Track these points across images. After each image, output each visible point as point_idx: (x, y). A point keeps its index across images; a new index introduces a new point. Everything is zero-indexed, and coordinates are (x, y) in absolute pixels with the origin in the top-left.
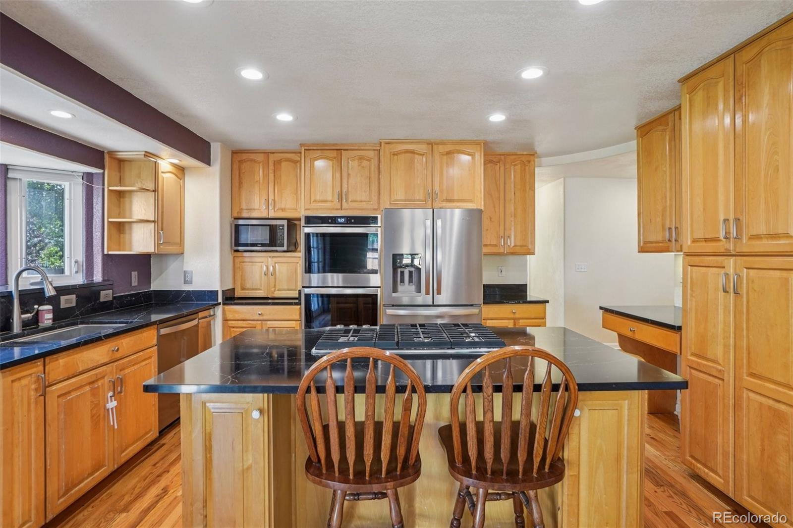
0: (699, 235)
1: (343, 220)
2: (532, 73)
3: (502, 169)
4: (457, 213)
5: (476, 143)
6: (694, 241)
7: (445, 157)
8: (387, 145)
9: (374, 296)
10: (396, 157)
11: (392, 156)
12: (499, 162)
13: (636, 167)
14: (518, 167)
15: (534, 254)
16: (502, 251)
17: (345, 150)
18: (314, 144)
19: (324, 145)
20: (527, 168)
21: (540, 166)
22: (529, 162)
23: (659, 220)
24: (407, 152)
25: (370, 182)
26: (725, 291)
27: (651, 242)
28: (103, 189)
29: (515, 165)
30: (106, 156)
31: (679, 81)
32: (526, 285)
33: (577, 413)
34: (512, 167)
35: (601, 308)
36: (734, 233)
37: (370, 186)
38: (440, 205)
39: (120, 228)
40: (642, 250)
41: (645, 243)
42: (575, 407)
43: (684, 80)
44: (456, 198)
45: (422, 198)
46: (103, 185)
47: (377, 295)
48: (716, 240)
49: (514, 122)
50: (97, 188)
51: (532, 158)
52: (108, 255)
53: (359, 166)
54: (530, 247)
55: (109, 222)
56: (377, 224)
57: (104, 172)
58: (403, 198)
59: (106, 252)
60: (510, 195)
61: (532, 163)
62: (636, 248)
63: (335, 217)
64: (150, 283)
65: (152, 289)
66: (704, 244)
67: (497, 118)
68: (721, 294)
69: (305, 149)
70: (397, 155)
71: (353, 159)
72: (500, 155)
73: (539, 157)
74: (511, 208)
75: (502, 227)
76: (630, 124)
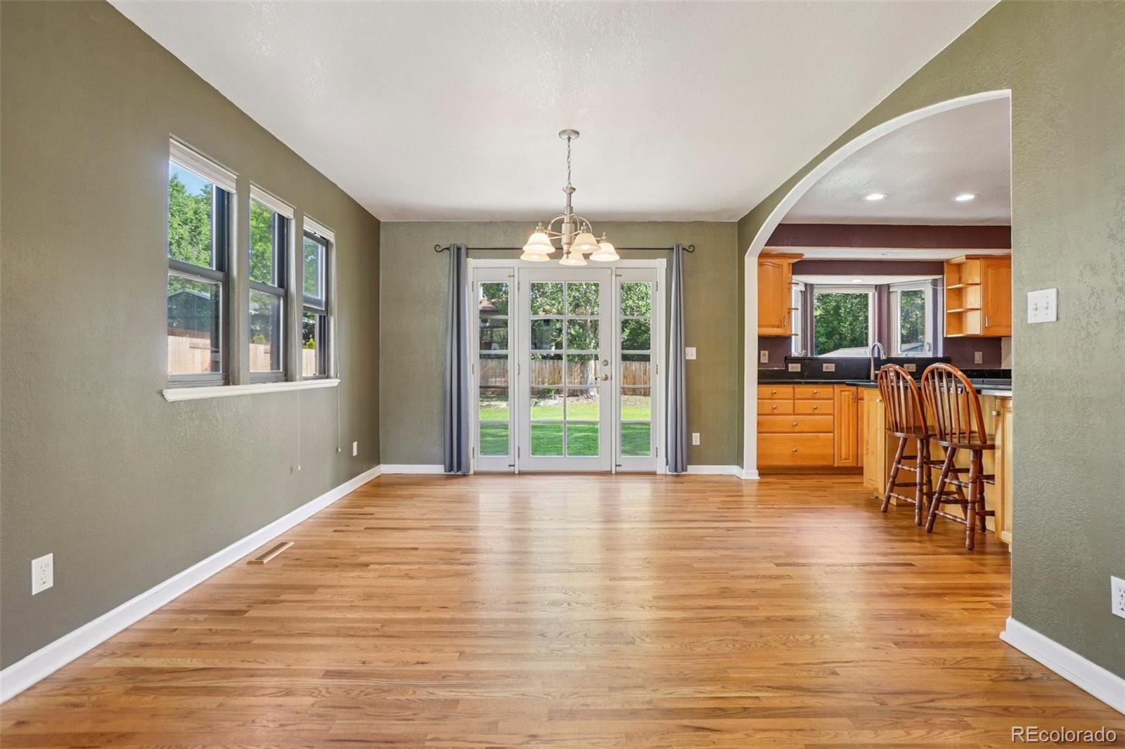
28: (943, 289)
30: (945, 264)
39: (959, 317)
46: (943, 286)
50: (939, 288)
52: (947, 338)
55: (948, 313)
57: (943, 277)
59: (945, 336)
64: (1000, 363)
65: (1003, 368)
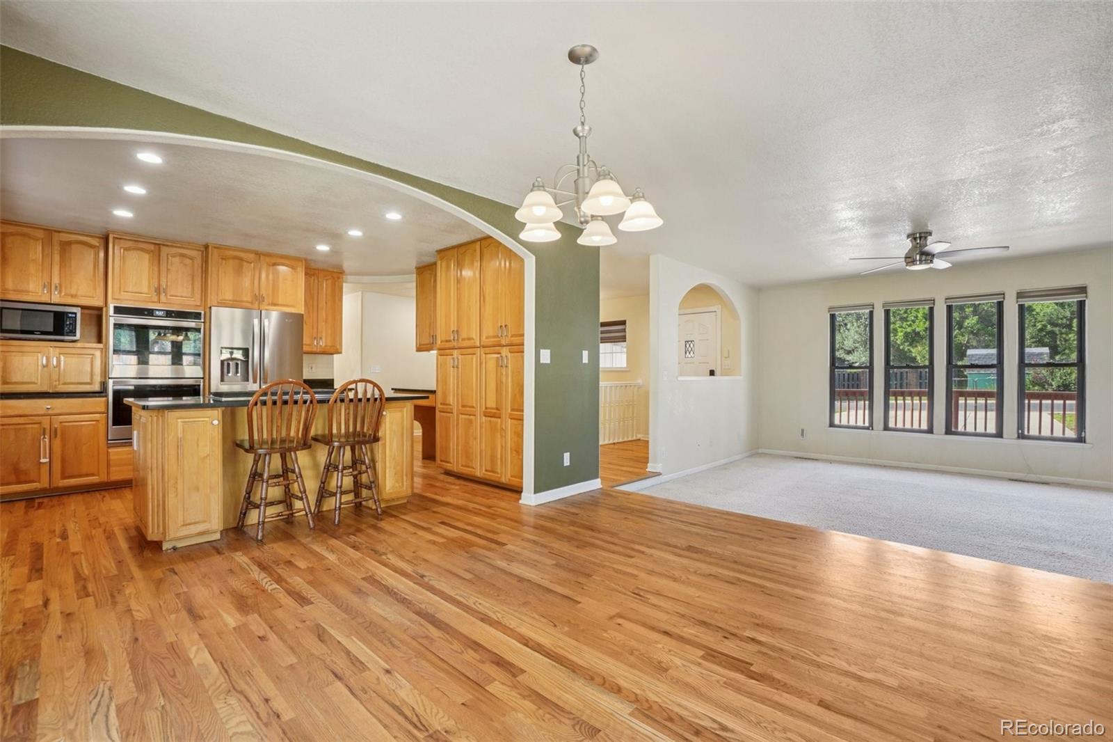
0: (443, 339)
1: (161, 313)
2: (355, 233)
3: (316, 281)
4: (274, 315)
5: (298, 259)
6: (441, 342)
7: (271, 268)
8: (216, 250)
9: (197, 387)
10: (224, 261)
11: (220, 260)
12: (314, 275)
13: (415, 290)
14: (330, 282)
15: (341, 353)
16: (315, 349)
17: (164, 245)
18: (126, 233)
19: (140, 236)
20: (337, 283)
21: (346, 282)
22: (339, 278)
23: (428, 330)
24: (235, 258)
25: (193, 279)
26: (453, 367)
27: (423, 345)
29: (327, 280)
31: (437, 251)
32: (333, 380)
33: (384, 413)
34: (325, 281)
35: (392, 389)
36: (456, 338)
37: (193, 284)
38: (267, 307)
40: (419, 350)
41: (420, 345)
42: (383, 410)
43: (439, 252)
44: (280, 303)
45: (249, 300)
47: (199, 385)
48: (450, 341)
49: (335, 252)
51: (340, 275)
53: (181, 263)
54: (338, 347)
56: (200, 319)
58: (231, 298)
60: (322, 304)
61: (341, 279)
62: (415, 349)
63: (153, 310)
66: (445, 343)
67: (323, 248)
68: (452, 369)
69: (114, 237)
70: (225, 259)
71: (174, 256)
72: (315, 269)
73: (346, 275)
74: (323, 314)
75: (315, 330)
76: (412, 264)
